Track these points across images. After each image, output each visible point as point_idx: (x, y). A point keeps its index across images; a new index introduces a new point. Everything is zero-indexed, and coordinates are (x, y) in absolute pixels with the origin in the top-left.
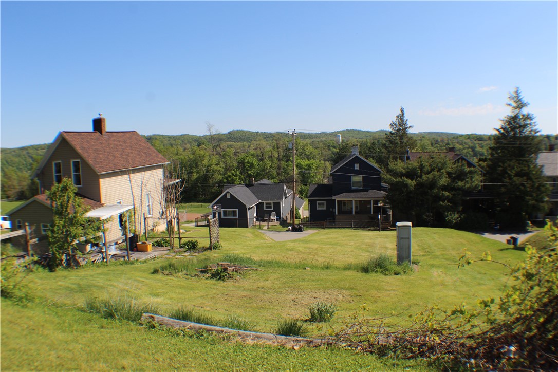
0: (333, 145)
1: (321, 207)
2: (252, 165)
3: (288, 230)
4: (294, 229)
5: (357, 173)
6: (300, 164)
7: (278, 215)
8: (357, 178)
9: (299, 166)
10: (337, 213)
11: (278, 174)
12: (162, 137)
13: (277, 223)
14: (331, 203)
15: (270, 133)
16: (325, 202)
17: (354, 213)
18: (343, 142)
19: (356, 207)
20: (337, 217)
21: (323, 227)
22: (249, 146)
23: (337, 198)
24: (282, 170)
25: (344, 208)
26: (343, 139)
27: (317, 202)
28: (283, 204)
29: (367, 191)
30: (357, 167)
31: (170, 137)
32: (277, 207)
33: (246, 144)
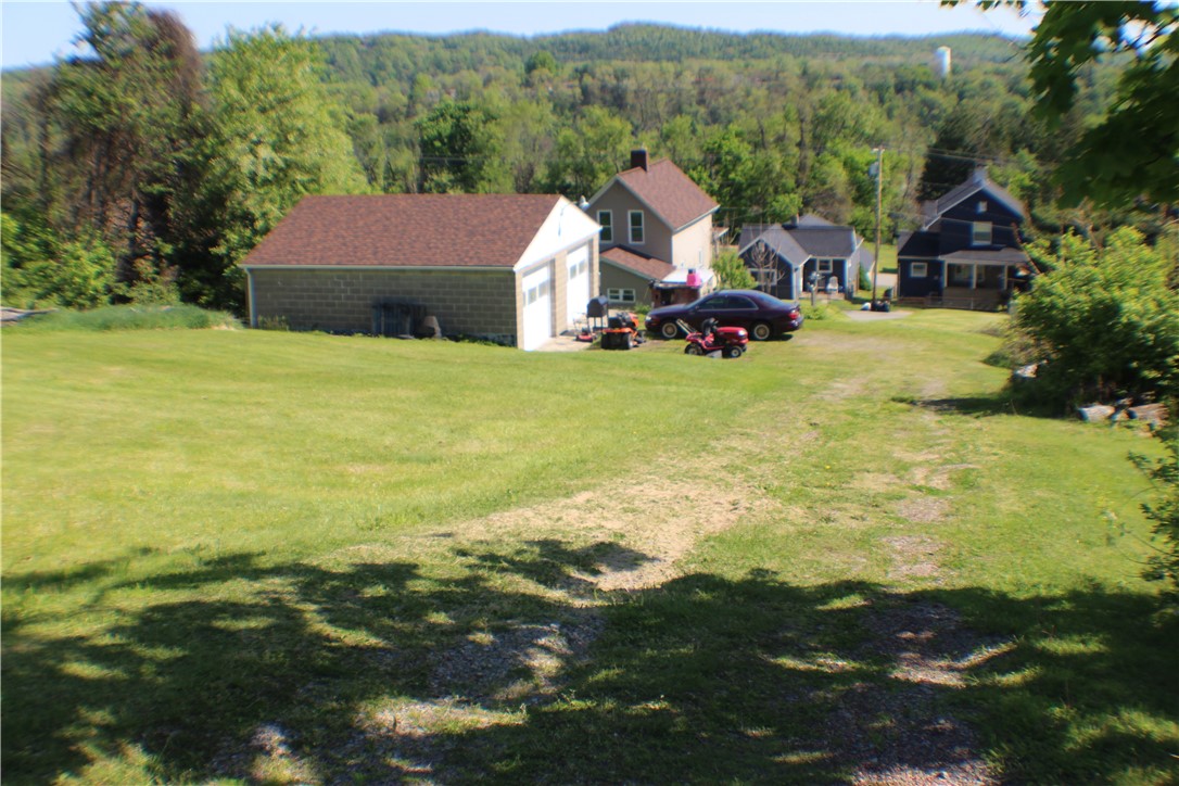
0: (924, 79)
1: (919, 272)
2: (737, 159)
3: (864, 309)
4: (875, 308)
5: (982, 218)
6: (852, 159)
7: (841, 282)
8: (982, 227)
9: (850, 165)
10: (945, 284)
11: (798, 184)
12: (409, 40)
13: (840, 297)
14: (935, 268)
15: (736, 35)
16: (926, 265)
17: (974, 286)
18: (954, 71)
19: (979, 276)
20: (946, 292)
21: (922, 306)
22: (678, 75)
23: (947, 259)
24: (808, 172)
25: (958, 277)
26: (956, 61)
27: (913, 264)
28: (848, 265)
29: (998, 249)
30: (982, 207)
31: (432, 40)
32: (839, 269)
33: (670, 67)
